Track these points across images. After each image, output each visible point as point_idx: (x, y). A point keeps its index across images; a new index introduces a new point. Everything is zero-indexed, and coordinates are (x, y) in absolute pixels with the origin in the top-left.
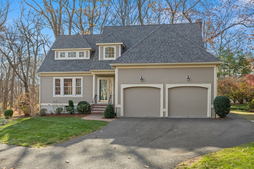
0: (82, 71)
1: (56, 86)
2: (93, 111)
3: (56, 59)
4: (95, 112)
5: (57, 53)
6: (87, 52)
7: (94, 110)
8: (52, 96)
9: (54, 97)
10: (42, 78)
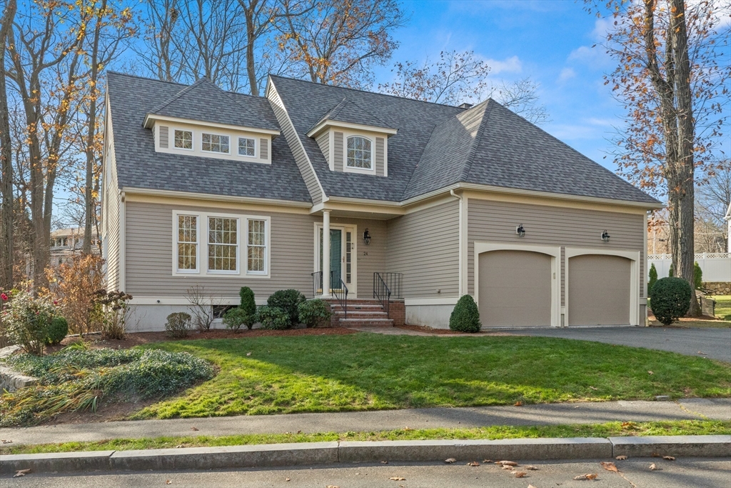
0: (274, 197)
1: (181, 240)
2: (347, 319)
3: (158, 149)
4: (353, 322)
5: (164, 131)
6: (263, 142)
7: (351, 315)
8: (169, 272)
9: (174, 275)
10: (129, 208)
